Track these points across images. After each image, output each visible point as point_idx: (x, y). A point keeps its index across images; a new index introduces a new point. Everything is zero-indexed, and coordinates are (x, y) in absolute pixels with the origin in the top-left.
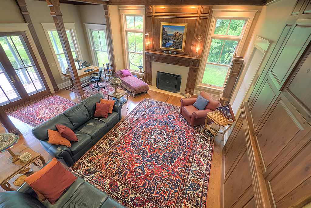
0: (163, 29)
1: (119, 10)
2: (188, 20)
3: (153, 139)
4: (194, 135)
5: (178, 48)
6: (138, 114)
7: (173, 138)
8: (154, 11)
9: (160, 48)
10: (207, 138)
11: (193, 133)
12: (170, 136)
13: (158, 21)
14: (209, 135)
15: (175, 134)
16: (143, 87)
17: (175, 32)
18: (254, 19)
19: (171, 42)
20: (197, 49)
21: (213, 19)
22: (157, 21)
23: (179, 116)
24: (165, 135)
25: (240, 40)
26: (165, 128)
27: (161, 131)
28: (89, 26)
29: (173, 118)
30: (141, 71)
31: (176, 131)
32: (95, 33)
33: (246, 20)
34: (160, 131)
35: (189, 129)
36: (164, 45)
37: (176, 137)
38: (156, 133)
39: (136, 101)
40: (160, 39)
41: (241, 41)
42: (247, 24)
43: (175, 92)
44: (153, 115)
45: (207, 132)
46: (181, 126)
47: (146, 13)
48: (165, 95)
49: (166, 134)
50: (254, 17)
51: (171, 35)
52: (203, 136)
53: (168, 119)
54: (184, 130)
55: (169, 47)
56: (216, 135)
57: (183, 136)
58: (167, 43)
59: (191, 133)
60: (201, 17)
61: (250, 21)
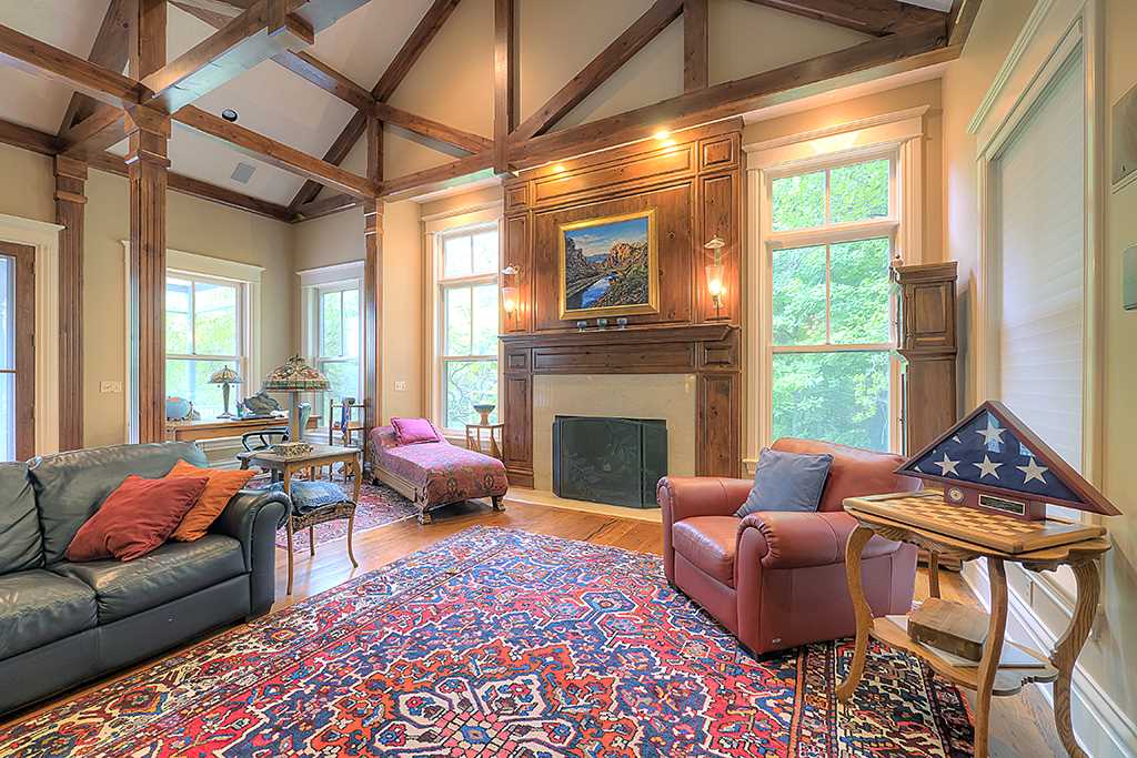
0: (569, 243)
1: (422, 224)
2: (659, 196)
3: (418, 745)
4: (786, 717)
5: (632, 302)
6: (394, 587)
7: (596, 736)
8: (533, 198)
9: (562, 313)
10: (911, 742)
11: (770, 703)
12: (578, 727)
13: (547, 224)
14: (919, 718)
15: (624, 707)
16: (474, 468)
17: (615, 243)
18: (925, 139)
19: (602, 284)
20: (716, 286)
21: (756, 181)
22: (544, 227)
23: (662, 595)
24: (535, 713)
25: (896, 227)
26: (550, 659)
27: (509, 682)
28: (313, 277)
29: (618, 605)
30: (485, 423)
31: (629, 684)
32: (330, 301)
33: (892, 156)
34: (498, 684)
35: (738, 670)
36: (574, 301)
37: (628, 731)
38: (468, 694)
39: (427, 535)
40: (558, 282)
41: (900, 230)
42: (900, 166)
43: (643, 508)
44: (490, 591)
45: (893, 697)
46: (672, 653)
47: (505, 209)
48: (591, 517)
49: (542, 706)
50: (921, 134)
51: (599, 257)
52: (868, 727)
53: (585, 609)
54: (699, 679)
55: (594, 303)
56: (990, 691)
57: (688, 721)
58: (585, 290)
59: (762, 702)
60: (702, 178)
61: (911, 152)
